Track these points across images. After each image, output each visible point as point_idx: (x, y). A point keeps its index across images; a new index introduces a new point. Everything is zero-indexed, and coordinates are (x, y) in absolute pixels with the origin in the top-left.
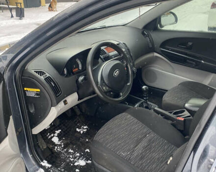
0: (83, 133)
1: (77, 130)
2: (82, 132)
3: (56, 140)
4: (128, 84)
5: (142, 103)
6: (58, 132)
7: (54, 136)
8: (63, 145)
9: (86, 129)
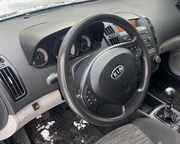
0: (81, 129)
1: (75, 124)
2: (79, 128)
3: (45, 134)
4: (140, 90)
5: (163, 109)
6: (51, 124)
7: (45, 128)
8: (52, 142)
9: (85, 124)
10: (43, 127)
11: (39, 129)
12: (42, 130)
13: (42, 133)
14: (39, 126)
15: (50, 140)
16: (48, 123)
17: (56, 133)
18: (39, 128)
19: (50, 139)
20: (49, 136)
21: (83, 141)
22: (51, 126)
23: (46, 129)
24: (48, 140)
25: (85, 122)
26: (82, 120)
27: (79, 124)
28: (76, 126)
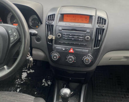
10: (26, 71)
11: (24, 70)
12: (25, 72)
13: (23, 73)
14: (25, 68)
16: (31, 70)
17: (30, 78)
18: (24, 69)
19: (24, 79)
20: (26, 77)
21: (36, 93)
22: (31, 72)
24: (23, 79)
25: (49, 83)
26: (49, 81)
27: (45, 82)
28: (43, 82)
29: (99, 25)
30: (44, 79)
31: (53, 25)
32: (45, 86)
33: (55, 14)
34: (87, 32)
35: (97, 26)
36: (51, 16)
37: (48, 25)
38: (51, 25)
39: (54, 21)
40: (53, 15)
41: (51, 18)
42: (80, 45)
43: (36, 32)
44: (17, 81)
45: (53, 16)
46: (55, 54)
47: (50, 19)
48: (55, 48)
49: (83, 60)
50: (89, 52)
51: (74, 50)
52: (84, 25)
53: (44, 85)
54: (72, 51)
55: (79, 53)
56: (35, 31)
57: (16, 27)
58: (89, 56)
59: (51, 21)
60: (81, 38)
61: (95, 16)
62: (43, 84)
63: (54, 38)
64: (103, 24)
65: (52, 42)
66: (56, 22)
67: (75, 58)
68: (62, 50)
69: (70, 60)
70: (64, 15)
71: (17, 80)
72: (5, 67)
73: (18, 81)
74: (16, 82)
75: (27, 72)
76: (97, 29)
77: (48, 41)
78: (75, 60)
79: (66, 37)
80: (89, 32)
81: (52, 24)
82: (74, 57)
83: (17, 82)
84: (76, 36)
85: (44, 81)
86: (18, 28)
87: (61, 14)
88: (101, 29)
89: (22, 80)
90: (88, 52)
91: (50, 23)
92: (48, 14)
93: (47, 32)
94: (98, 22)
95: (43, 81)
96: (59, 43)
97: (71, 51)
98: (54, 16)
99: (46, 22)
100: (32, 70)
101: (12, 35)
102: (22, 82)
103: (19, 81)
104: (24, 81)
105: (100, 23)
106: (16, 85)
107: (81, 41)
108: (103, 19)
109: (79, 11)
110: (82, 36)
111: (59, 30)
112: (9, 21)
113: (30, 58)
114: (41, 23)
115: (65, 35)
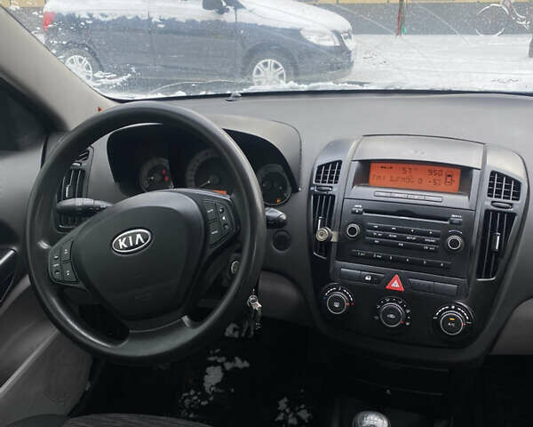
0: (280, 422)
1: (283, 404)
6: (240, 363)
8: (209, 401)
9: (299, 419)
10: (220, 360)
11: (212, 359)
12: (215, 364)
13: (209, 370)
14: (217, 351)
15: (210, 393)
16: (237, 359)
17: (232, 390)
18: (214, 355)
19: (213, 392)
20: (217, 385)
22: (237, 368)
23: (223, 367)
24: (208, 391)
25: (304, 415)
26: (303, 406)
27: (288, 410)
28: (279, 408)
29: (494, 199)
30: (285, 400)
31: (333, 197)
32: (286, 424)
33: (340, 162)
34: (451, 223)
35: (487, 203)
36: (327, 165)
37: (316, 196)
38: (328, 196)
39: (336, 183)
40: (334, 163)
41: (326, 172)
42: (426, 265)
43: (284, 217)
44: (185, 398)
45: (333, 167)
46: (338, 294)
47: (325, 178)
48: (337, 270)
49: (437, 322)
50: (457, 295)
51: (403, 281)
52: (440, 199)
53: (285, 421)
54: (397, 286)
55: (421, 293)
56: (281, 213)
57: (228, 198)
58: (457, 306)
59: (327, 184)
60: (431, 243)
61: (482, 170)
62: (280, 418)
63: (334, 239)
64: (508, 198)
65: (327, 253)
66: (343, 187)
67: (408, 311)
68: (362, 278)
69: (392, 316)
70: (373, 165)
71: (186, 394)
72: (186, 319)
73: (190, 397)
74: (183, 401)
75: (222, 365)
76: (487, 212)
77: (314, 248)
78: (407, 320)
79: (377, 237)
80: (460, 223)
81: (330, 193)
82: (405, 309)
83: (187, 402)
84: (412, 234)
85: (285, 406)
86: (236, 202)
87: (361, 162)
88: (503, 214)
89: (205, 396)
90: (455, 294)
91: (324, 188)
92: (316, 160)
93: (314, 217)
94: (490, 191)
95: (278, 406)
96: (354, 256)
97: (396, 284)
98: (339, 168)
99: (311, 185)
100: (243, 361)
101: (215, 220)
102: (204, 403)
103: (195, 398)
104: (211, 399)
105: (499, 192)
106: (184, 412)
107: (432, 251)
108: (509, 179)
109: (423, 153)
110: (434, 235)
111: (354, 212)
112: (191, 181)
113: (254, 301)
114: (295, 190)
115: (372, 228)
